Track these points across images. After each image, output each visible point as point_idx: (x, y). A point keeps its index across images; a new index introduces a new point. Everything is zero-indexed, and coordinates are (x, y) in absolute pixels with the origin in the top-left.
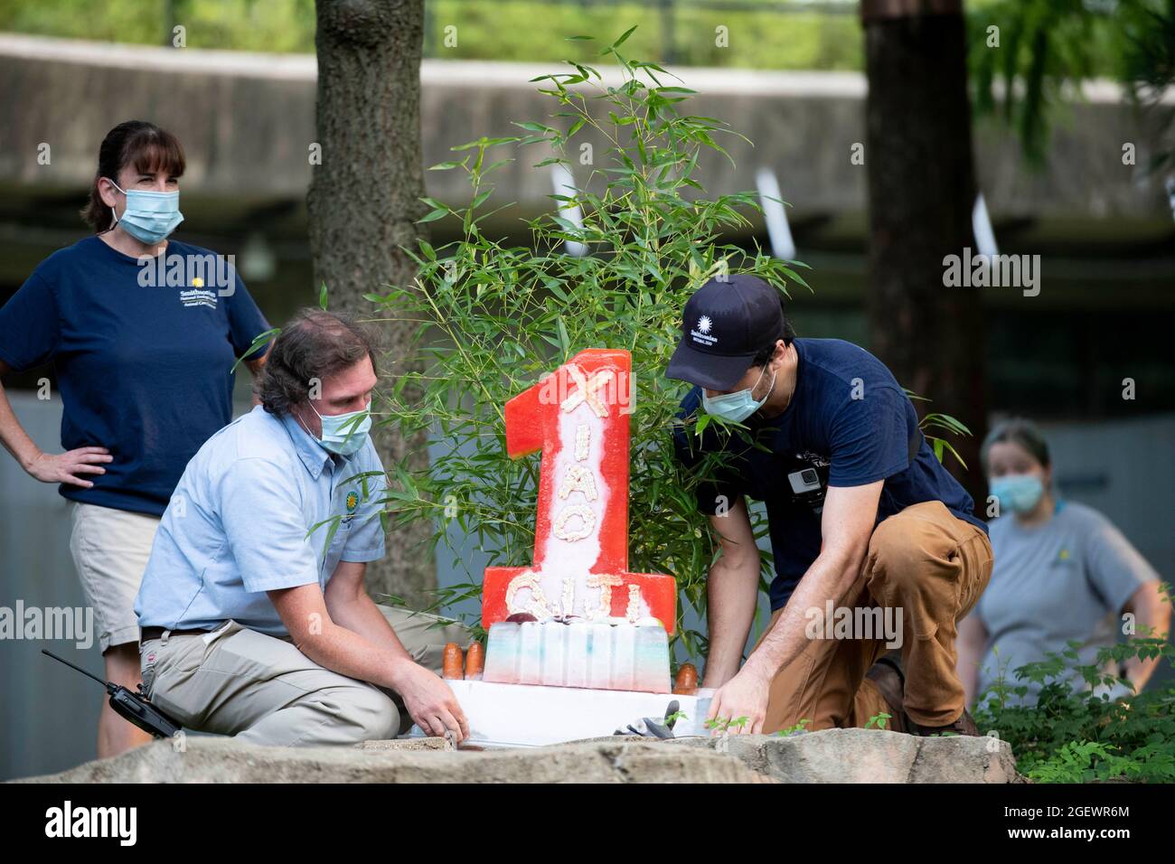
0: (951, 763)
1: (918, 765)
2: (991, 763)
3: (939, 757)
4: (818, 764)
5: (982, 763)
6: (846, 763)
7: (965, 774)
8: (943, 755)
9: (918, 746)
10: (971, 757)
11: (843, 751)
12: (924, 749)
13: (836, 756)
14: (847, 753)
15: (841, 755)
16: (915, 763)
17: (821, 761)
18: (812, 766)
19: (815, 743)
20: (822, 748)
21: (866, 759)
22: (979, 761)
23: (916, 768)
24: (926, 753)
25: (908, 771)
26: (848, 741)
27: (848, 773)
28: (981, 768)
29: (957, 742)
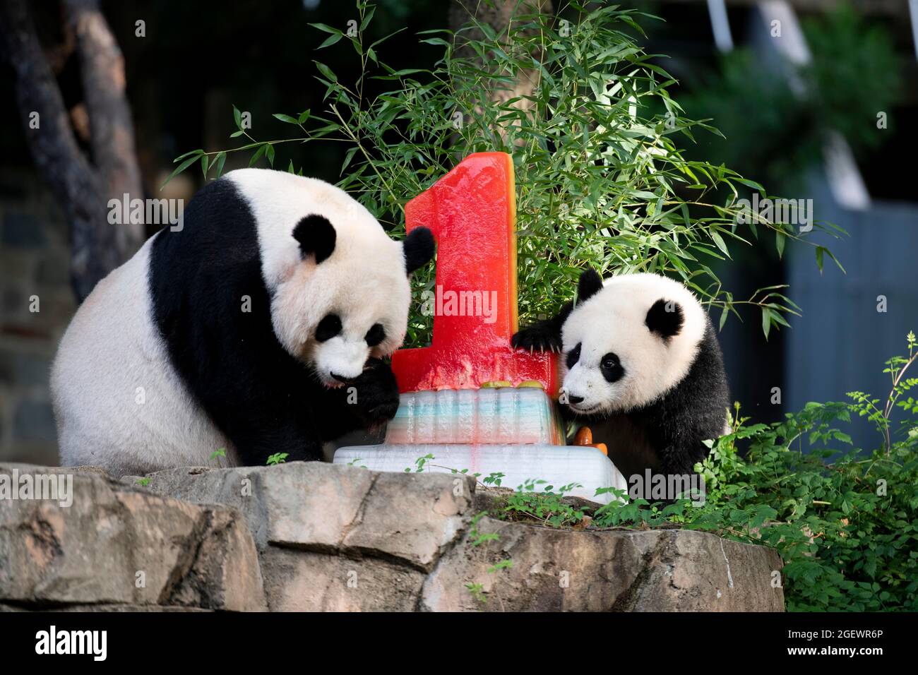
0: (404, 494)
1: (371, 495)
2: (441, 496)
3: (392, 489)
4: (278, 492)
5: (434, 495)
6: (302, 491)
7: (415, 505)
8: (397, 487)
9: (373, 479)
10: (424, 489)
11: (301, 482)
12: (378, 482)
13: (294, 485)
14: (304, 483)
15: (299, 485)
16: (369, 494)
17: (280, 490)
18: (272, 494)
19: (276, 474)
20: (283, 478)
21: (321, 488)
22: (430, 493)
23: (369, 498)
24: (379, 485)
25: (361, 501)
26: (307, 473)
27: (303, 500)
28: (433, 499)
29: (413, 476)
